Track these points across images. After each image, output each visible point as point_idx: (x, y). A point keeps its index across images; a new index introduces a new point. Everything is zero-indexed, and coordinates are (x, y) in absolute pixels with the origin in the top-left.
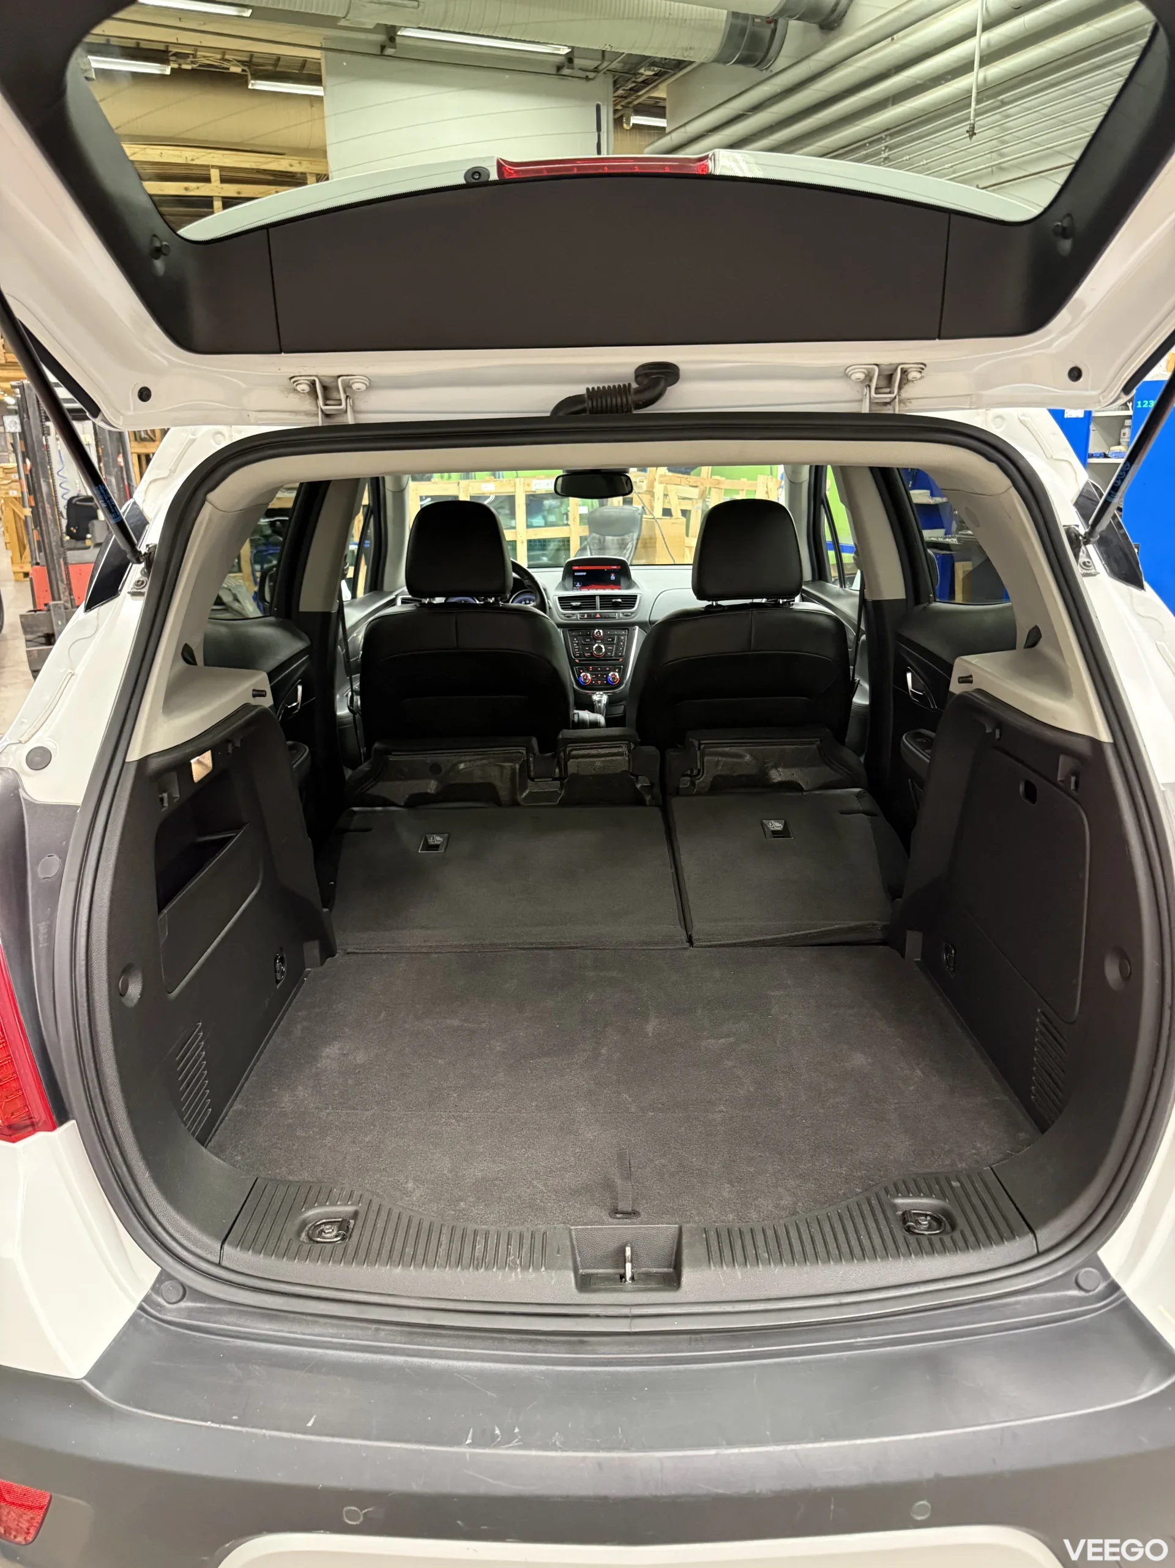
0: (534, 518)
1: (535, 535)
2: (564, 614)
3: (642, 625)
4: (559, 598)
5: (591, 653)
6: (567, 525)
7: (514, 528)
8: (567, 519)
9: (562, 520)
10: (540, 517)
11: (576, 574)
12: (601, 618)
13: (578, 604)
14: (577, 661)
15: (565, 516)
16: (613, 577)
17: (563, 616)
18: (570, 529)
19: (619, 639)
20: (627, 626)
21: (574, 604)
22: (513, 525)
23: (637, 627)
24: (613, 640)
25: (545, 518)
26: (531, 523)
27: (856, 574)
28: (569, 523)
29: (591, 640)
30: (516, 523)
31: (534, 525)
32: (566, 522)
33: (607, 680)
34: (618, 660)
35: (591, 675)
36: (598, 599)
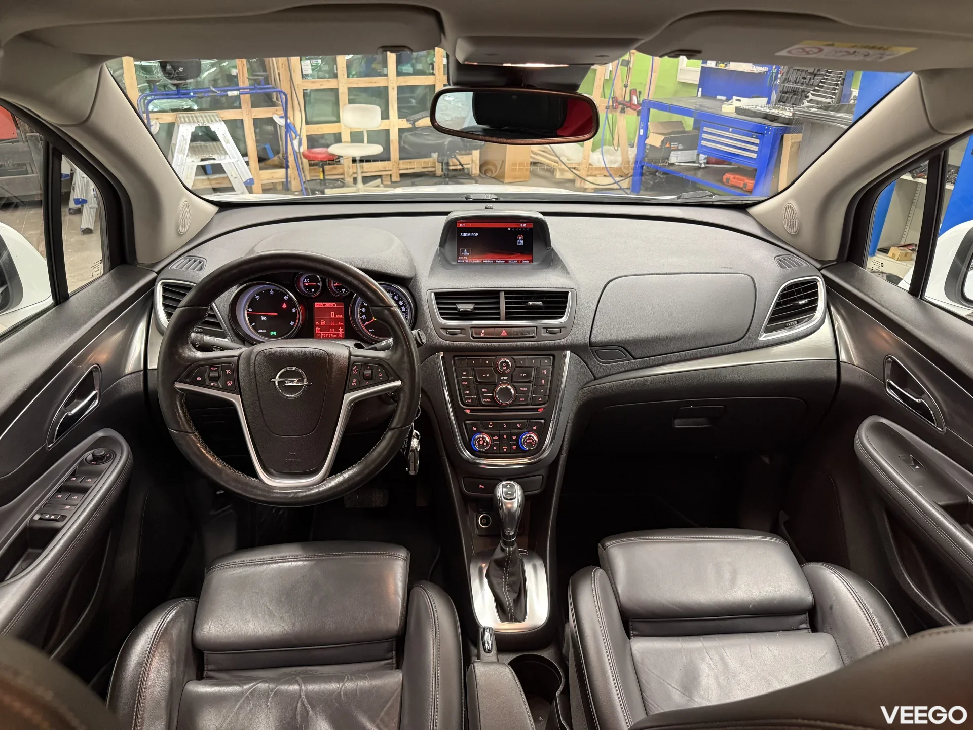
0: (404, 66)
1: (405, 82)
2: (446, 329)
3: (576, 349)
4: (436, 294)
5: (493, 398)
6: (433, 74)
7: (386, 75)
8: (433, 69)
9: (429, 69)
10: (409, 65)
11: (462, 235)
12: (510, 337)
13: (470, 307)
14: (468, 411)
15: (431, 66)
16: (520, 242)
17: (443, 332)
18: (435, 78)
19: (538, 372)
20: (553, 353)
21: (461, 307)
22: (385, 72)
23: (568, 353)
24: (529, 375)
25: (413, 66)
26: (402, 70)
27: (911, 268)
28: (434, 72)
29: (491, 375)
30: (387, 70)
31: (404, 72)
32: (431, 71)
33: (517, 445)
34: (537, 410)
35: (491, 435)
36: (502, 296)
